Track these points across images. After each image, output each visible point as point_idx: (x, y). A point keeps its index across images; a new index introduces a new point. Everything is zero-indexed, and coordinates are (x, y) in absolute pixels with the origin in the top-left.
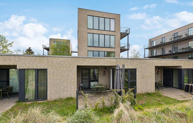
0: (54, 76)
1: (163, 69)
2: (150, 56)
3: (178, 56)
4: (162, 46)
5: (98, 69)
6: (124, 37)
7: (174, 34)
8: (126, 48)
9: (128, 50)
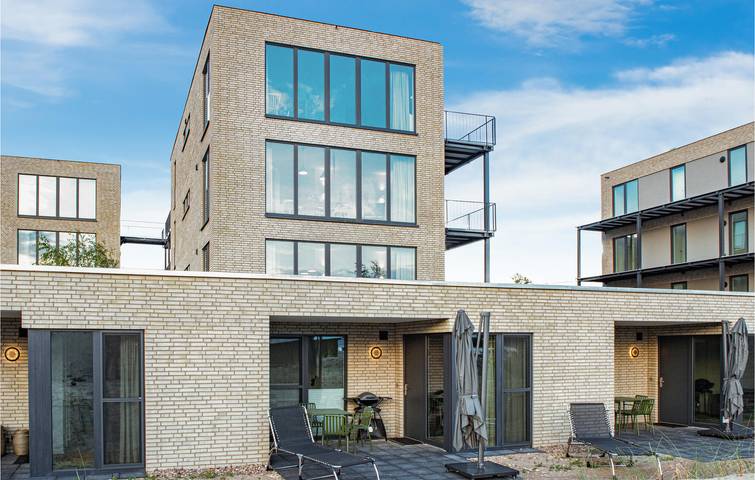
0: (170, 361)
1: (656, 340)
2: (610, 271)
3: (747, 275)
4: (673, 213)
5: (346, 337)
6: (464, 161)
7: (729, 150)
8: (478, 226)
9: (485, 236)
